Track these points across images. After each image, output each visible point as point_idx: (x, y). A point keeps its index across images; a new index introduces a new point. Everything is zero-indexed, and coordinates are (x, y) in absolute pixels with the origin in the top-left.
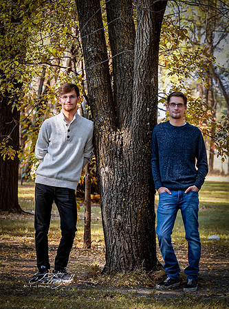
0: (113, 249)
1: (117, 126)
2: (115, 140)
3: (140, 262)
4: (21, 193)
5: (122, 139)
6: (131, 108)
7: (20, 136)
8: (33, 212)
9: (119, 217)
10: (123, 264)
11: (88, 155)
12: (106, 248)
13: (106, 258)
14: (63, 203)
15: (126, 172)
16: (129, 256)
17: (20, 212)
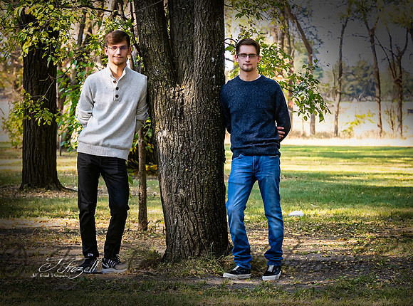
0: (175, 230)
1: (175, 80)
2: (174, 97)
3: (209, 246)
4: (59, 165)
5: (182, 96)
6: (193, 58)
7: (57, 96)
8: (76, 188)
9: (181, 191)
10: (188, 248)
11: (141, 117)
12: (166, 230)
13: (167, 242)
14: (111, 175)
15: (188, 137)
16: (195, 238)
17: (60, 188)
